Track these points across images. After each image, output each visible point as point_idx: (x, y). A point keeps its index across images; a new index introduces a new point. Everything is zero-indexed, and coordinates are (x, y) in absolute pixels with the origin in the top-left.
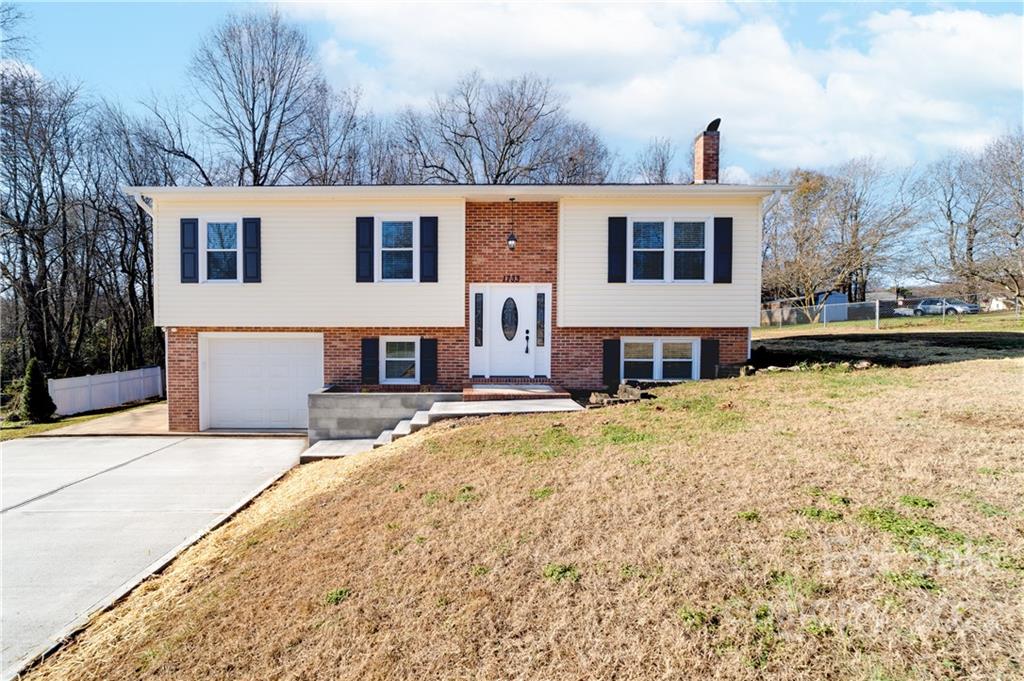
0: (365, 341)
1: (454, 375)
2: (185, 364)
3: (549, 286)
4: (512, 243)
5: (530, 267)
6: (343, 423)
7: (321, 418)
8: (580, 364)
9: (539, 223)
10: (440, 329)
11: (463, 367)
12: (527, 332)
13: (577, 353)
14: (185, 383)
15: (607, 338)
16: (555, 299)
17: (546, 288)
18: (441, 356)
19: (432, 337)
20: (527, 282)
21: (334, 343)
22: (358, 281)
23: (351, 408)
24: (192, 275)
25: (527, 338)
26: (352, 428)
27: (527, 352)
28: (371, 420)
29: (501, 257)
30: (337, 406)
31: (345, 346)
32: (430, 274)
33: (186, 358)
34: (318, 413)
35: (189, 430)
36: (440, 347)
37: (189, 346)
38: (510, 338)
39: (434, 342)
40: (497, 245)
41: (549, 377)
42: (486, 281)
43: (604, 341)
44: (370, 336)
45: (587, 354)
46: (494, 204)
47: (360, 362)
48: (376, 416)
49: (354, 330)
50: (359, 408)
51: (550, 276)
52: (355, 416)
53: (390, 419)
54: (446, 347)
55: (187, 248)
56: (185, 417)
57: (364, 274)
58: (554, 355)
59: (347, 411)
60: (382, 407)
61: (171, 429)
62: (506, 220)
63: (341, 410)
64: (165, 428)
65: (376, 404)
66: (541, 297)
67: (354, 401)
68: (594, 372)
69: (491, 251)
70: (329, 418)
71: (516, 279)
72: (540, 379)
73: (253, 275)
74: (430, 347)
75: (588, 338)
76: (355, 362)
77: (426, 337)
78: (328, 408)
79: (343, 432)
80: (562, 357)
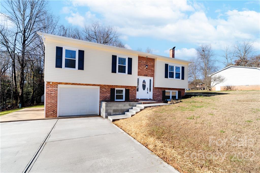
0: (111, 89)
1: (133, 98)
2: (53, 95)
3: (153, 78)
4: (147, 67)
5: (149, 73)
6: (115, 111)
7: (109, 110)
8: (158, 96)
9: (151, 63)
10: (130, 87)
11: (135, 96)
12: (148, 88)
13: (158, 93)
14: (53, 101)
15: (163, 90)
16: (154, 81)
17: (152, 78)
18: (130, 94)
19: (128, 89)
20: (149, 76)
21: (103, 89)
22: (112, 72)
23: (117, 107)
24: (60, 66)
25: (148, 90)
26: (117, 112)
27: (148, 93)
28: (121, 110)
29: (143, 70)
30: (113, 106)
31: (106, 90)
32: (130, 72)
33: (53, 93)
34: (108, 108)
35: (54, 117)
36: (130, 91)
37: (55, 89)
38: (144, 89)
39: (129, 90)
40: (143, 67)
41: (152, 99)
42: (140, 76)
43: (163, 91)
44: (113, 88)
45: (159, 94)
46: (142, 57)
47: (110, 95)
48: (123, 109)
49: (108, 86)
50: (119, 106)
51: (153, 76)
52: (118, 109)
53: (126, 109)
54: (131, 91)
55: (58, 56)
56: (52, 113)
57: (114, 71)
58: (153, 94)
59: (116, 107)
60: (124, 106)
61: (46, 117)
62: (145, 61)
63: (114, 107)
64: (44, 117)
65: (123, 105)
66: (150, 80)
67: (118, 105)
68: (160, 98)
69: (141, 68)
70: (111, 110)
71: (146, 76)
72: (150, 99)
73: (81, 67)
74: (127, 91)
75: (160, 90)
76: (109, 95)
77: (127, 88)
78: (111, 107)
79: (114, 113)
80: (155, 94)
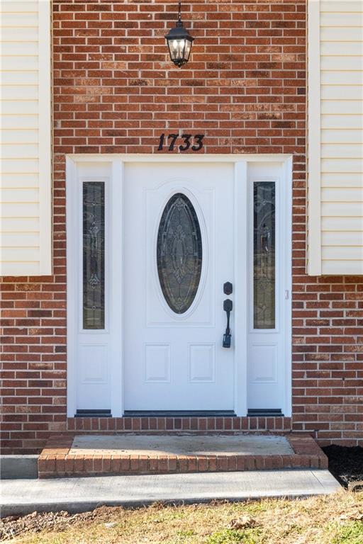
1: (25, 409)
3: (287, 161)
4: (179, 45)
5: (232, 110)
11: (49, 387)
12: (228, 288)
16: (300, 196)
17: (278, 169)
20: (224, 152)
25: (228, 306)
27: (227, 343)
29: (151, 82)
38: (179, 305)
40: (141, 49)
41: (288, 413)
51: (287, 136)
58: (301, 354)
66: (264, 193)
69: (125, 66)
72: (262, 419)
80: (321, 359)
